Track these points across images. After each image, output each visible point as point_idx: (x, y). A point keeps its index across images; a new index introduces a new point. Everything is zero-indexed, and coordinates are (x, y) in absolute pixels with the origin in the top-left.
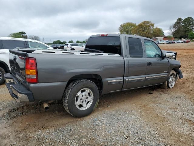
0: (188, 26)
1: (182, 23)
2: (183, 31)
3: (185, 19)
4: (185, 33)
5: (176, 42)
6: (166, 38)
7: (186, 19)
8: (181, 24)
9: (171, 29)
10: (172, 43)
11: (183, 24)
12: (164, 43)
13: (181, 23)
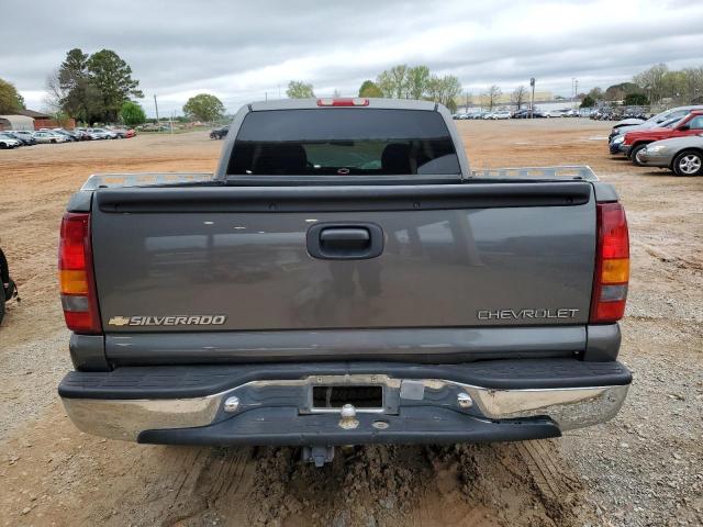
0: (110, 81)
1: (90, 70)
2: (97, 99)
3: (93, 57)
4: (106, 104)
5: (94, 135)
6: (41, 120)
7: (98, 57)
8: (85, 71)
9: (53, 87)
10: (83, 139)
11: (93, 74)
12: (53, 141)
13: (83, 68)
